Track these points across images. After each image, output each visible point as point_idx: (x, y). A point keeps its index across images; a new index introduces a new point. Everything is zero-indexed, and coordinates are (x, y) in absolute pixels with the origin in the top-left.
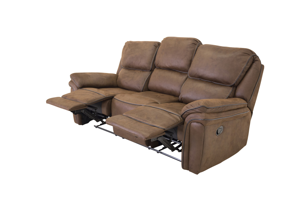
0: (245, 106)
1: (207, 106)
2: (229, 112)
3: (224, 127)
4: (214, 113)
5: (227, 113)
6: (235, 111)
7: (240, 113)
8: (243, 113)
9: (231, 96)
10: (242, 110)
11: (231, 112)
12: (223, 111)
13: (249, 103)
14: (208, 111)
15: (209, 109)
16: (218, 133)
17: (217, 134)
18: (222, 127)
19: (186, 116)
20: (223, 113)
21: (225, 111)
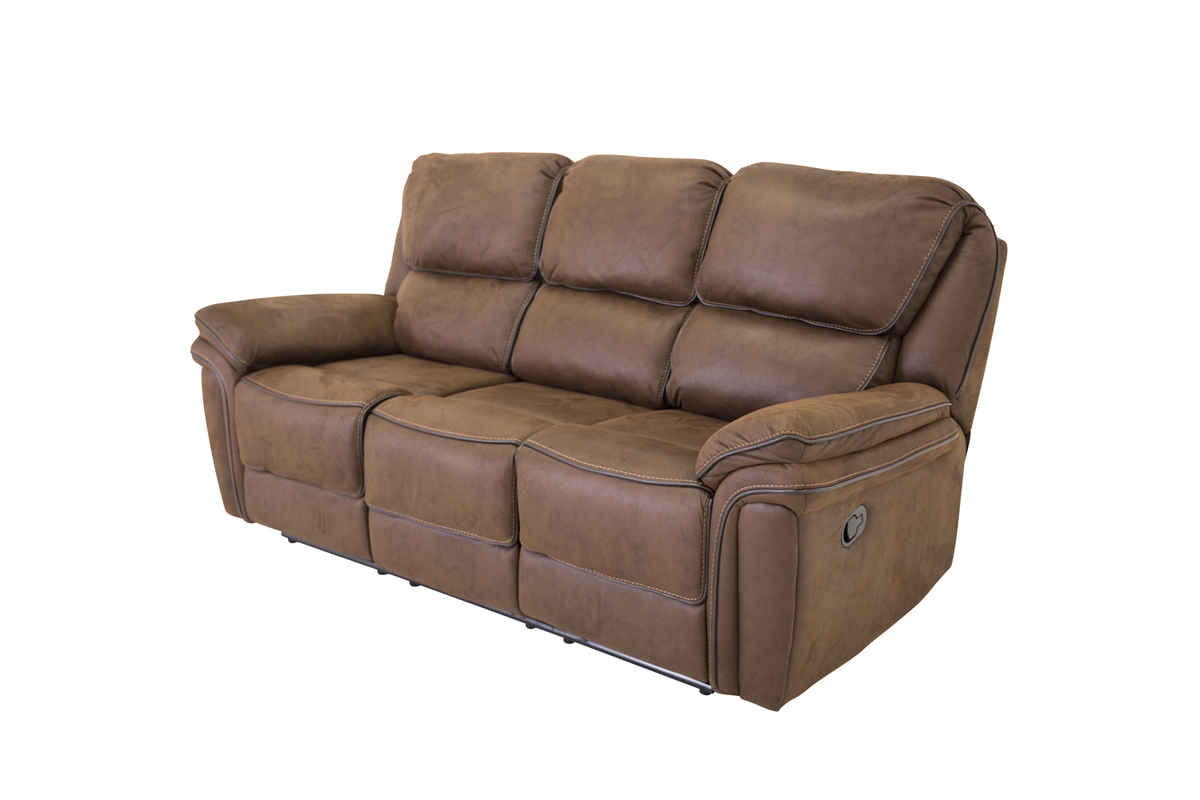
0: (942, 414)
1: (804, 436)
2: (888, 448)
3: (870, 511)
4: (831, 459)
5: (880, 451)
6: (908, 440)
7: (929, 447)
8: (939, 442)
9: (882, 376)
10: (934, 432)
11: (895, 445)
12: (865, 447)
13: (955, 400)
14: (812, 453)
15: (813, 447)
16: (850, 535)
17: (847, 539)
18: (861, 510)
19: (721, 477)
20: (868, 455)
21: (874, 444)
